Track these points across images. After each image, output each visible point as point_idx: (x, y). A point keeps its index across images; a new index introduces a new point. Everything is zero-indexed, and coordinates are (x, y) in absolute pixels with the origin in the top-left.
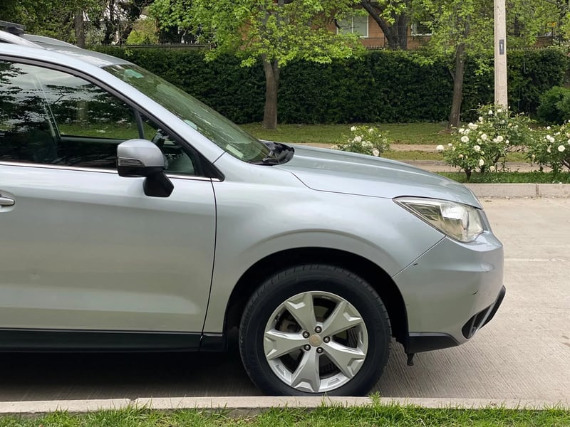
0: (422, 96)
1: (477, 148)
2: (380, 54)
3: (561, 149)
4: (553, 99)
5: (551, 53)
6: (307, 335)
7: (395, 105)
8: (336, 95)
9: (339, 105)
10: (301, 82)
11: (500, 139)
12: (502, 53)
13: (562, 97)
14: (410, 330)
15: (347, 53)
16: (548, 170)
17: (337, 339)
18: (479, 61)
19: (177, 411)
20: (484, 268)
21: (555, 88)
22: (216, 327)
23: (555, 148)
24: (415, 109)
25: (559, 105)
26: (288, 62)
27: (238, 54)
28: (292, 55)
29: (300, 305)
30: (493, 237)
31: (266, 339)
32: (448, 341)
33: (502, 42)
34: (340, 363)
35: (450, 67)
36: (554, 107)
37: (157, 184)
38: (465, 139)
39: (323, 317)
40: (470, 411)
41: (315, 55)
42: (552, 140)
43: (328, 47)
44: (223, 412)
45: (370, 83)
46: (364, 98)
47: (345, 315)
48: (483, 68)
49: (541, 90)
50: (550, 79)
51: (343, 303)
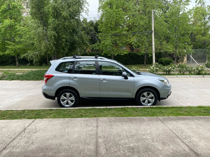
0: (138, 60)
1: (154, 70)
2: (130, 53)
3: (168, 70)
4: (161, 60)
5: (160, 52)
6: (146, 98)
7: (133, 62)
8: (123, 60)
9: (123, 62)
10: (117, 58)
11: (158, 68)
12: (154, 53)
13: (163, 60)
14: (160, 97)
15: (126, 53)
16: (165, 73)
17: (150, 98)
18: (149, 54)
19: (131, 108)
20: (169, 88)
21: (161, 58)
22: (134, 97)
23: (167, 70)
24: (137, 62)
25: (162, 61)
26: (117, 55)
27: (107, 54)
28: (117, 54)
29: (145, 94)
30: (169, 84)
31: (141, 99)
32: (165, 98)
33: (154, 51)
34: (151, 102)
35: (144, 55)
36: (161, 62)
37: (126, 78)
38: (152, 68)
39: (148, 95)
40: (170, 107)
41: (121, 54)
42: (166, 68)
43: (123, 52)
44: (137, 108)
45: (129, 58)
46: (128, 61)
47: (152, 95)
48: (150, 56)
49: (159, 59)
50: (160, 57)
51: (151, 93)
